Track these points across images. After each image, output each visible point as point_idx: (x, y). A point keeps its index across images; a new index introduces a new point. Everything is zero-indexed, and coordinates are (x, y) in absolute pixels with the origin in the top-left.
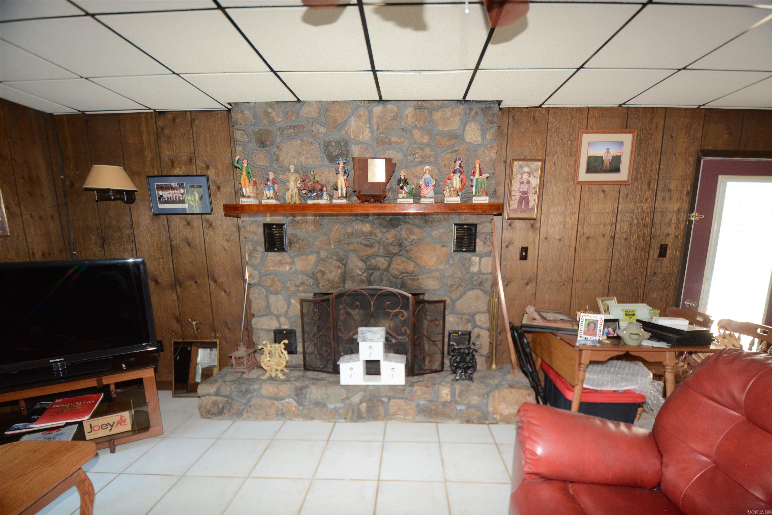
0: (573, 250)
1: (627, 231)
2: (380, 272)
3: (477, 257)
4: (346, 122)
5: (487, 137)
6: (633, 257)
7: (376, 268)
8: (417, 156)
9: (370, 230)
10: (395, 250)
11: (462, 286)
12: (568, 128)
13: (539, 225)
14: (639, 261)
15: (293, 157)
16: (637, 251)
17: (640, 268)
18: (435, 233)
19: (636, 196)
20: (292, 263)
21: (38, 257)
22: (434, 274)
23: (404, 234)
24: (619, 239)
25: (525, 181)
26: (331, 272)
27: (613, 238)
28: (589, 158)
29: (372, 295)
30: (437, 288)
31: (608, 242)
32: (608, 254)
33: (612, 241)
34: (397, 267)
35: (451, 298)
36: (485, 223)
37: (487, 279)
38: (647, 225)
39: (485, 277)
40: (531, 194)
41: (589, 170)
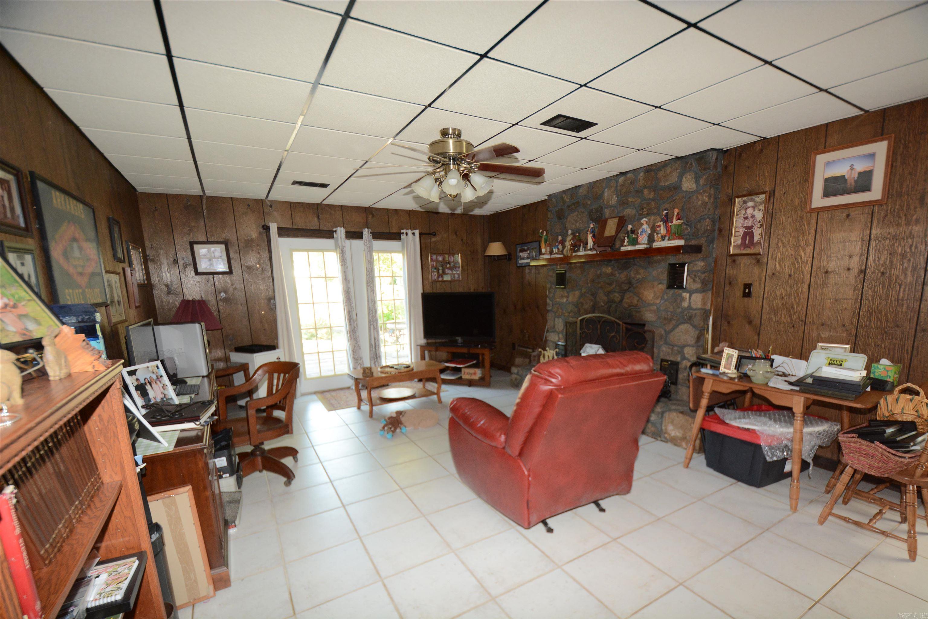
0: (807, 287)
1: (885, 263)
2: (616, 304)
3: (687, 293)
4: (603, 193)
5: (701, 183)
6: (896, 297)
7: (613, 301)
8: (645, 210)
9: (611, 272)
10: (625, 287)
11: (674, 320)
12: (801, 152)
13: (766, 259)
14: (905, 302)
15: (573, 224)
16: (902, 290)
17: (906, 312)
18: (654, 273)
19: (900, 217)
20: (568, 297)
21: (472, 290)
22: (652, 308)
23: (633, 275)
24: (874, 272)
25: (750, 216)
26: (587, 303)
27: (864, 272)
28: (827, 180)
29: (599, 321)
30: (653, 319)
31: (856, 277)
32: (856, 292)
33: (862, 276)
34: (627, 301)
35: (665, 330)
36: (695, 261)
37: (696, 314)
38: (918, 254)
39: (694, 312)
40: (756, 228)
41: (827, 194)
